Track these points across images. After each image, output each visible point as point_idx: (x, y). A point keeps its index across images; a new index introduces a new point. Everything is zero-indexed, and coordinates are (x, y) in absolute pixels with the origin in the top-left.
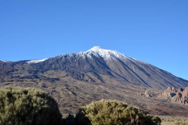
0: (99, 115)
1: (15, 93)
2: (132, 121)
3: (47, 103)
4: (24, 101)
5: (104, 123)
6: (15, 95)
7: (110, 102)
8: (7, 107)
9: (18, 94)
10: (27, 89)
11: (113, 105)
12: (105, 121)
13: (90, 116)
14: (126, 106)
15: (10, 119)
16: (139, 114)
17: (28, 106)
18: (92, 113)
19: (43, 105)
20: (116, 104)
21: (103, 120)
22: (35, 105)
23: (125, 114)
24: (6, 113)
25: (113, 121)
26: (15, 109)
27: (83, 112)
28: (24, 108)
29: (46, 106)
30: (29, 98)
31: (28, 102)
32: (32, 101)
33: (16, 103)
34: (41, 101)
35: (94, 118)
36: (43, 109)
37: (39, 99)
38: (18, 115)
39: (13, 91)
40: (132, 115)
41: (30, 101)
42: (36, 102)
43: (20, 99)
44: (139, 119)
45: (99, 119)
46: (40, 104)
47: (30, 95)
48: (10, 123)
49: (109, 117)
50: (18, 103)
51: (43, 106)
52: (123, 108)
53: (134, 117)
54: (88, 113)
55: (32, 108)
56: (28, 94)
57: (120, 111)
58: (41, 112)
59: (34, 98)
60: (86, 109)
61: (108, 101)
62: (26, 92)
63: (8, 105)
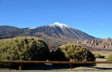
0: (69, 51)
1: (28, 39)
2: (84, 54)
3: (43, 45)
4: (33, 43)
5: (71, 55)
6: (28, 40)
7: (73, 45)
8: (25, 46)
9: (30, 40)
10: (33, 38)
11: (75, 46)
12: (71, 54)
13: (64, 51)
14: (81, 47)
15: (27, 52)
16: (87, 51)
17: (35, 46)
18: (65, 50)
19: (42, 45)
20: (76, 46)
21: (71, 53)
22: (38, 45)
23: (81, 50)
24: (25, 49)
25: (75, 54)
26: (29, 47)
27: (60, 49)
28: (33, 47)
29: (43, 46)
30: (35, 42)
31: (35, 44)
32: (37, 44)
33: (29, 44)
34: (41, 44)
35: (66, 52)
36: (42, 47)
37: (39, 43)
38: (31, 50)
39: (27, 38)
40: (84, 51)
41: (36, 43)
42: (38, 44)
43: (31, 42)
44: (87, 53)
45: (68, 53)
46: (40, 45)
47: (35, 41)
48: (27, 53)
49: (73, 52)
50: (30, 44)
52: (80, 48)
53: (85, 52)
54: (63, 50)
55: (37, 47)
56: (34, 40)
57: (78, 49)
58: (41, 49)
59: (37, 42)
60: (62, 48)
61: (72, 44)
62: (33, 39)
63: (26, 45)
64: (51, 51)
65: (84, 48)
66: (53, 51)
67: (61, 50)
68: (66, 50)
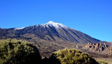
0: (66, 57)
1: (13, 43)
2: (86, 61)
3: (33, 50)
4: (19, 48)
5: (69, 63)
6: (14, 44)
7: (72, 50)
8: (9, 52)
9: (15, 44)
10: (20, 41)
11: (73, 52)
12: (69, 62)
13: (60, 58)
15: (11, 59)
16: (89, 57)
17: (22, 51)
18: (61, 56)
20: (75, 51)
21: (68, 61)
22: (26, 51)
23: (82, 57)
24: (9, 55)
25: (74, 61)
26: (14, 53)
27: (55, 55)
28: (20, 52)
29: (33, 52)
30: (22, 46)
31: (22, 49)
32: (24, 49)
33: (14, 49)
34: (30, 48)
35: (62, 59)
37: (28, 47)
38: (17, 56)
39: (12, 42)
40: (86, 58)
42: (26, 49)
43: (17, 47)
44: (90, 60)
45: (65, 60)
46: (29, 50)
47: (22, 45)
48: (11, 61)
49: (72, 59)
50: (16, 49)
51: (31, 52)
52: (80, 53)
54: (58, 56)
56: (21, 44)
57: (78, 56)
59: (25, 46)
60: (57, 54)
61: (70, 49)
62: (20, 43)
63: (10, 50)
64: (43, 58)
65: (86, 54)
66: (46, 58)
67: (56, 57)
68: (63, 56)
